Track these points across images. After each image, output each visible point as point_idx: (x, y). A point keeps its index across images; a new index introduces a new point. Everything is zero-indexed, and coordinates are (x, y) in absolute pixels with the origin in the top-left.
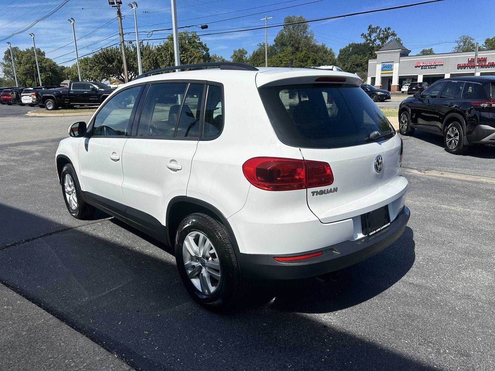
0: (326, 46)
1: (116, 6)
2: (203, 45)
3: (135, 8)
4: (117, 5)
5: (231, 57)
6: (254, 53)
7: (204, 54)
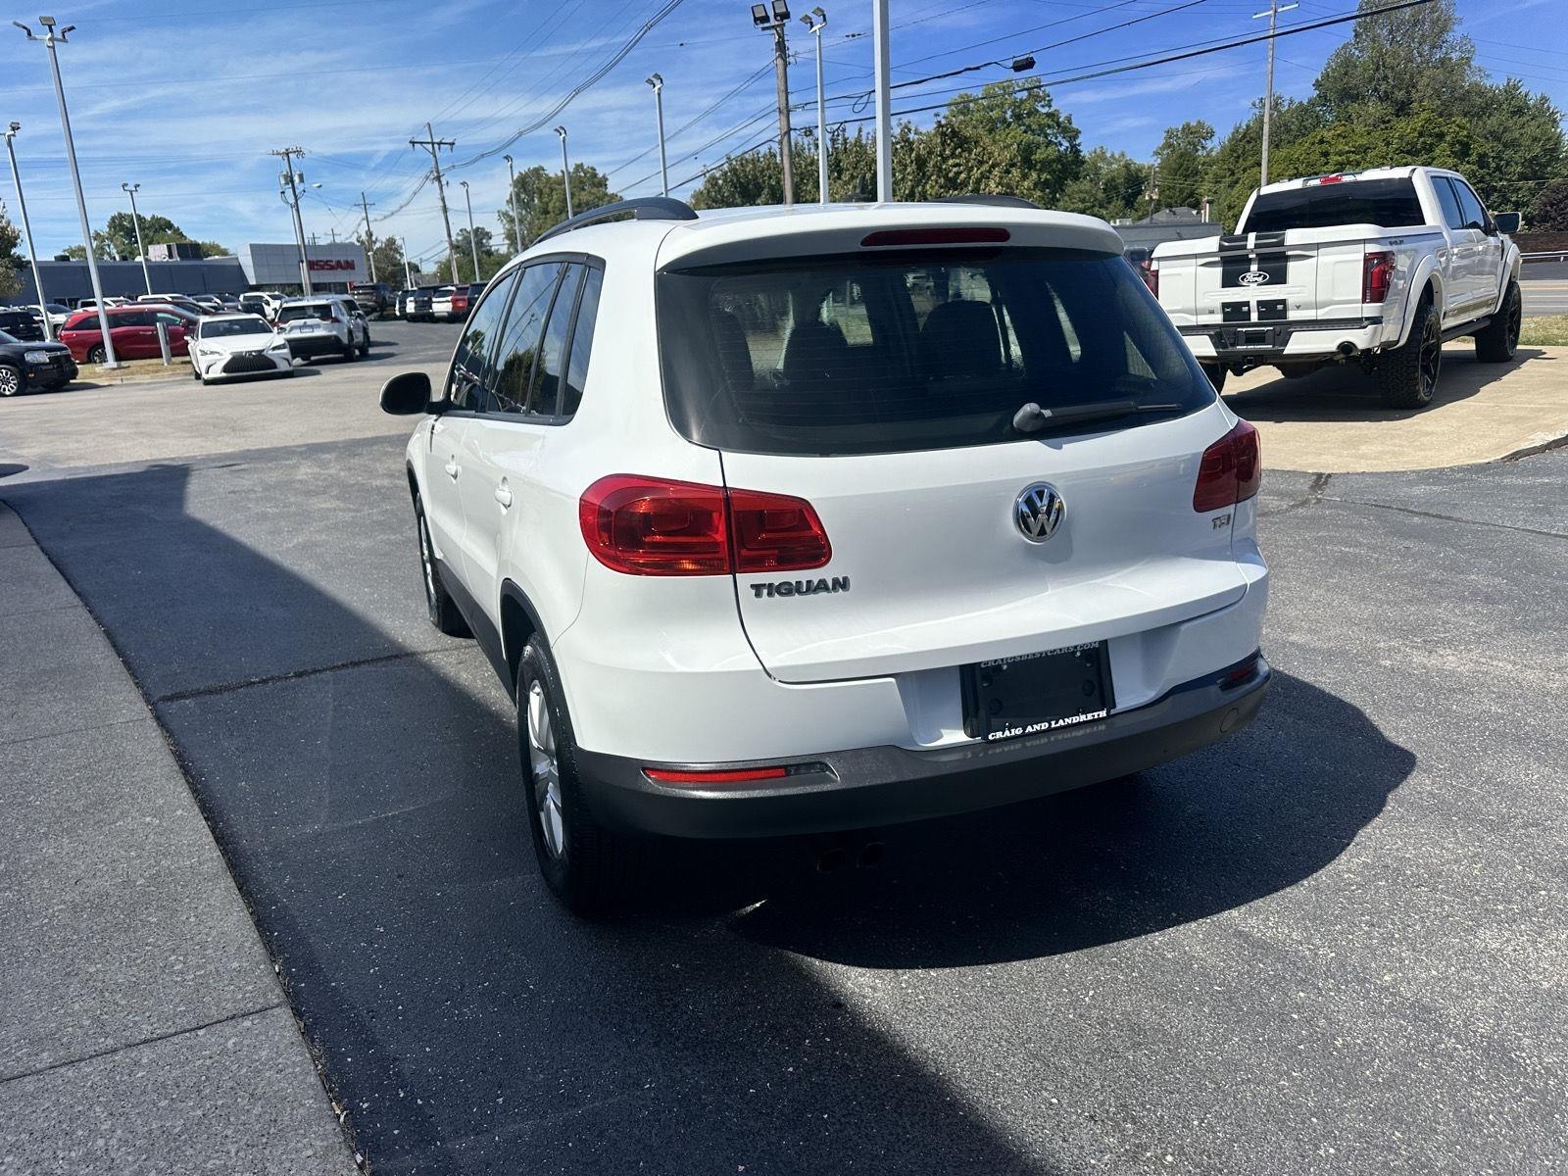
0: (1523, 90)
1: (773, 27)
2: (1061, 120)
3: (819, 26)
4: (777, 23)
5: (1156, 153)
6: (1237, 131)
7: (1062, 149)
